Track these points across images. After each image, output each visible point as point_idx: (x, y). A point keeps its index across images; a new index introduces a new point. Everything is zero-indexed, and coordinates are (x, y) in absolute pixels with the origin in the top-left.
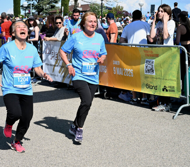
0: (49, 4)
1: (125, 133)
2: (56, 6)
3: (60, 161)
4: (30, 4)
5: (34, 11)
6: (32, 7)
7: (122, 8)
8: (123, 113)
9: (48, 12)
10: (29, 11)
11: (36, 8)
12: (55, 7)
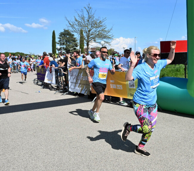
0: (72, 47)
1: (119, 124)
2: (77, 48)
3: (79, 145)
4: (61, 47)
5: (64, 51)
6: (63, 49)
7: (114, 50)
8: (117, 111)
10: (61, 51)
11: (65, 49)
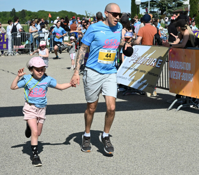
2: (184, 3)
5: (156, 10)
9: (173, 11)
11: (159, 5)
12: (182, 5)
